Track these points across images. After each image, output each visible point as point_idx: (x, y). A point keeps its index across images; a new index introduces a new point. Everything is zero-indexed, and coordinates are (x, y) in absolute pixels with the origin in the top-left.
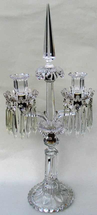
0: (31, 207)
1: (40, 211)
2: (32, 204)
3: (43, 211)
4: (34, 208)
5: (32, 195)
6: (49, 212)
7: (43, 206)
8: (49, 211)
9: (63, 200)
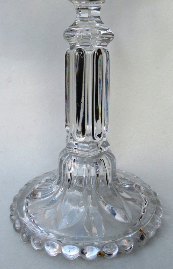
0: (17, 238)
1: (47, 254)
2: (21, 230)
3: (60, 255)
4: (28, 240)
5: (25, 201)
6: (82, 256)
7: (59, 237)
8: (82, 252)
9: (130, 215)
